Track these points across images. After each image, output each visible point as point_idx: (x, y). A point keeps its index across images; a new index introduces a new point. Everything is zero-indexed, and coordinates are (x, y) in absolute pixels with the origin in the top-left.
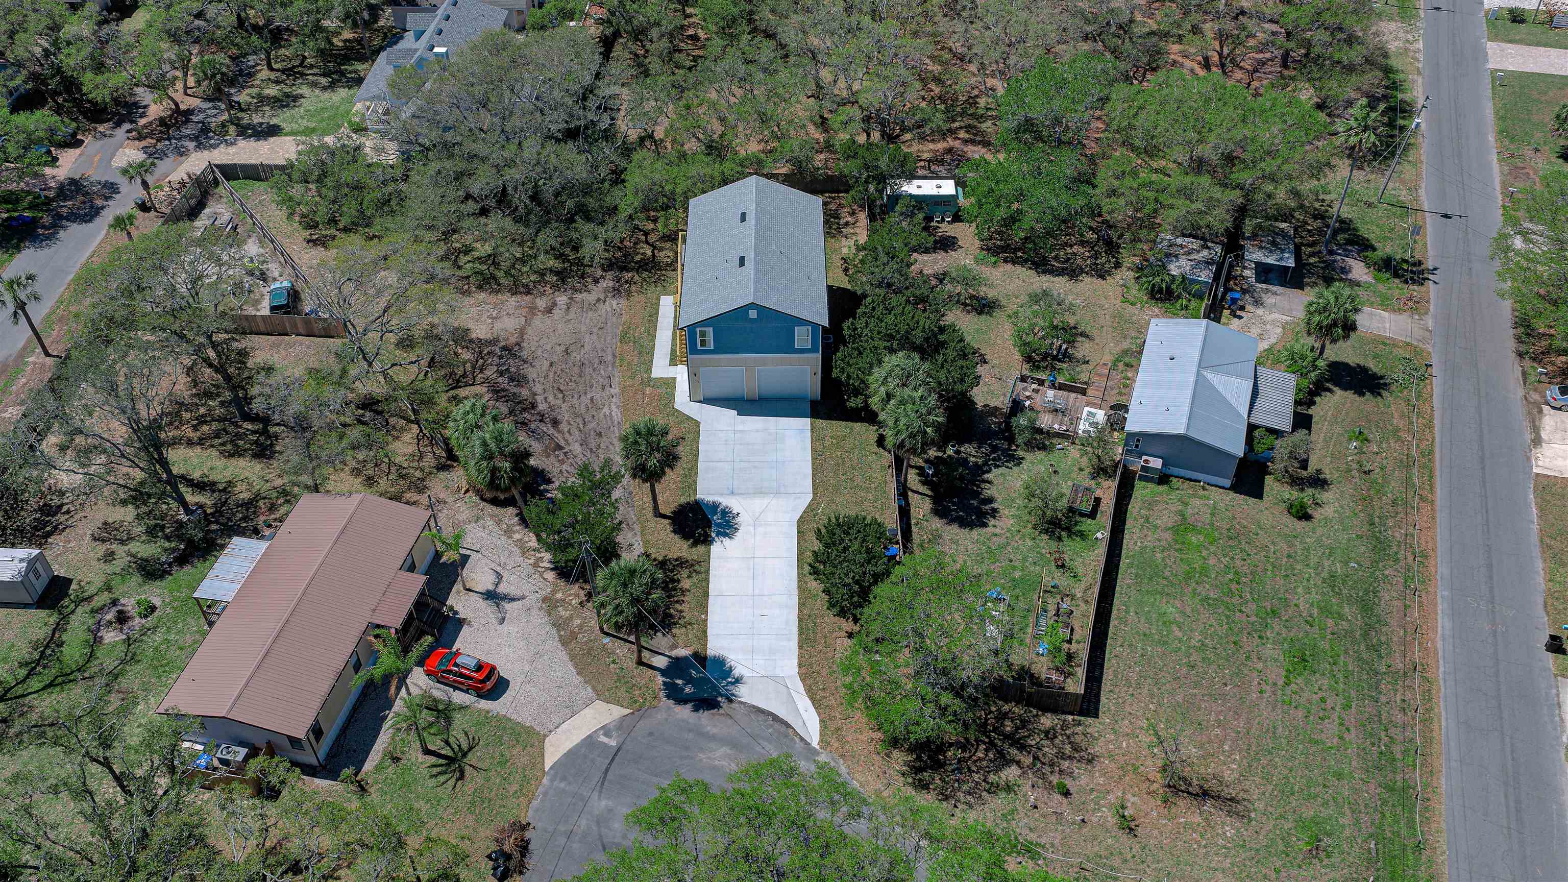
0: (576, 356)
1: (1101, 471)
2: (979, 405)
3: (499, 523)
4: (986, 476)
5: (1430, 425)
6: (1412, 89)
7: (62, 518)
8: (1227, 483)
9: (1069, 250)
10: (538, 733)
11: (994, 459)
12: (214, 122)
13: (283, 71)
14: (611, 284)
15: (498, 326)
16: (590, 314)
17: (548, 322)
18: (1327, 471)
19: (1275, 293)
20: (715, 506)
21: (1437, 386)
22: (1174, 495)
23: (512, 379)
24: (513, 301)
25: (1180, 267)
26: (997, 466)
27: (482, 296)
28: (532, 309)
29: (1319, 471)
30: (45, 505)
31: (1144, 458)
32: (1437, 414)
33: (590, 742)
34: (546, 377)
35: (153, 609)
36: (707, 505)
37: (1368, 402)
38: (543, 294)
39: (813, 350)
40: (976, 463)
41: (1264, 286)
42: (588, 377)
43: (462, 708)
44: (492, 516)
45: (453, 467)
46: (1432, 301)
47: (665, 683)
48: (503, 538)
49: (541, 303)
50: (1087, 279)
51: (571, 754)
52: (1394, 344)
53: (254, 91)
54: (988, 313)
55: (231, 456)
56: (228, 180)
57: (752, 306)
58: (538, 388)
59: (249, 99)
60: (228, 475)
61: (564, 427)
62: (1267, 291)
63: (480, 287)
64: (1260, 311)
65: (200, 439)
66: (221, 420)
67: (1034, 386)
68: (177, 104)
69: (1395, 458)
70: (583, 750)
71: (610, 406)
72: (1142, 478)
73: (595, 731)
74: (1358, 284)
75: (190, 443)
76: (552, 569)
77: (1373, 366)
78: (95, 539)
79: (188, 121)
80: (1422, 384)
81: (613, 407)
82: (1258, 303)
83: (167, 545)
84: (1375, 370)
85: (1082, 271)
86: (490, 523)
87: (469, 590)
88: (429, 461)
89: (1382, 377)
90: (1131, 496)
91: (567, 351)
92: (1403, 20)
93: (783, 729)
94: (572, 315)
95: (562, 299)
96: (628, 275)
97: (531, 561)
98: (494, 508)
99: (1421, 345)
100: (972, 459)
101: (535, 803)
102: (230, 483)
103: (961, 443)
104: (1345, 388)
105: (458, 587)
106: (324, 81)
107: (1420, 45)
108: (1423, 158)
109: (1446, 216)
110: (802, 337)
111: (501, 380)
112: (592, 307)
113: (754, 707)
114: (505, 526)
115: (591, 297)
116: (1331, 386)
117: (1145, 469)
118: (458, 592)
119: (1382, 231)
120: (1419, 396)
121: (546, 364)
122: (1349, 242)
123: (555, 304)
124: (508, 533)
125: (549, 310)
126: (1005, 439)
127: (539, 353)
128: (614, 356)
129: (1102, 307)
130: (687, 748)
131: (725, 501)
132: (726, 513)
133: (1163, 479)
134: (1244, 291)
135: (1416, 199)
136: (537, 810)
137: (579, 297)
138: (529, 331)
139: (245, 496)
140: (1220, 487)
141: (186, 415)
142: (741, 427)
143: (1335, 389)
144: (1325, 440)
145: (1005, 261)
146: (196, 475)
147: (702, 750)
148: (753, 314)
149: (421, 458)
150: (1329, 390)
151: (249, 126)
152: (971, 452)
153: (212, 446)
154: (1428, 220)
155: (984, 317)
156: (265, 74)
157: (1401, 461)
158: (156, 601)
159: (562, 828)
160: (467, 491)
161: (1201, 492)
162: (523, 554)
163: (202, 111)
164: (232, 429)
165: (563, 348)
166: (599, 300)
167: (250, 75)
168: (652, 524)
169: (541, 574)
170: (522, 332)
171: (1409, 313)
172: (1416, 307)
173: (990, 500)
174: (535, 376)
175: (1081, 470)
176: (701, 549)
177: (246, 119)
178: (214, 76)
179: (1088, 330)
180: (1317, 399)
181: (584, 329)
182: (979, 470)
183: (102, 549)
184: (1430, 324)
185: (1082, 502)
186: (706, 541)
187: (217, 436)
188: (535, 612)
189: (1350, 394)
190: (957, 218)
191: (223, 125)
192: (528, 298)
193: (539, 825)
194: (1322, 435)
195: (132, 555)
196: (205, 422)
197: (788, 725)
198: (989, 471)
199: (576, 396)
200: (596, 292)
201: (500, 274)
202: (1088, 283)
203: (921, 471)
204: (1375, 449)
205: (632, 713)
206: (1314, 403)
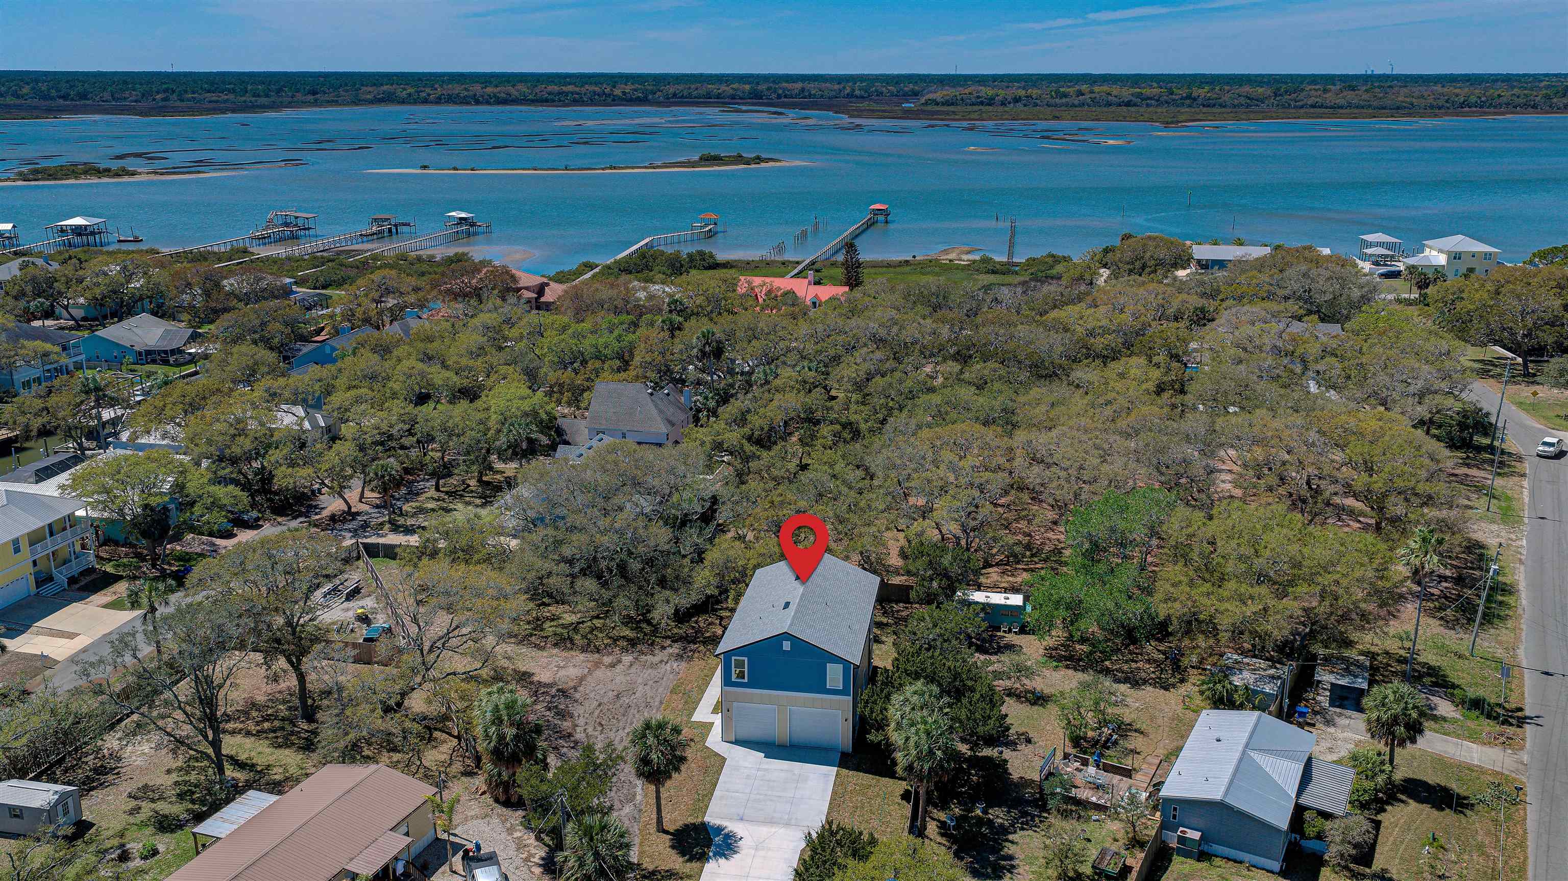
0: (625, 700)
1: (1135, 843)
2: (1015, 776)
3: (504, 822)
4: (1011, 837)
5: (1522, 845)
6: (1513, 574)
7: (110, 777)
8: (1276, 866)
9: (1134, 665)
11: (1022, 823)
12: (374, 522)
13: (447, 493)
14: (677, 651)
15: (562, 673)
16: (650, 671)
17: (609, 674)
18: (1394, 871)
19: (1350, 717)
20: (719, 830)
21: (1532, 814)
22: (1215, 872)
23: (557, 714)
24: (582, 657)
25: (1242, 679)
26: (1022, 829)
27: (555, 651)
28: (597, 665)
29: (1384, 871)
30: (102, 766)
31: (1181, 829)
32: (1531, 837)
34: (591, 714)
35: (155, 852)
36: (712, 827)
37: (1448, 817)
38: (610, 654)
39: (843, 692)
40: (1002, 825)
41: (1338, 710)
42: (631, 716)
44: (499, 815)
45: (476, 774)
46: (1528, 740)
48: (504, 835)
49: (607, 660)
50: (1150, 688)
52: (1482, 771)
53: (418, 504)
54: (1041, 705)
55: (280, 747)
56: (369, 556)
57: (786, 636)
58: (581, 721)
59: (409, 509)
60: (271, 760)
62: (1340, 715)
63: (556, 645)
64: (1331, 730)
65: (258, 732)
66: (283, 719)
67: (1077, 764)
68: (350, 508)
69: (1478, 870)
72: (1180, 852)
74: (1444, 719)
75: (248, 733)
76: (540, 865)
77: (1454, 786)
78: (130, 797)
79: (354, 519)
80: (1513, 809)
82: (1329, 722)
83: (190, 806)
84: (1457, 790)
85: (1145, 682)
86: (496, 821)
87: (455, 872)
88: (457, 767)
89: (1466, 798)
90: (1167, 869)
91: (618, 696)
92: (1505, 522)
94: (633, 670)
95: (627, 659)
96: (693, 647)
97: (524, 856)
98: (504, 809)
99: (1514, 775)
100: (1000, 821)
102: (268, 767)
103: (990, 805)
104: (1421, 801)
105: (446, 868)
106: (478, 501)
107: (1524, 542)
108: (1524, 627)
109: (1547, 673)
110: (834, 675)
111: (548, 713)
112: (653, 666)
114: (509, 825)
115: (656, 659)
116: (1403, 797)
117: (1182, 840)
118: (443, 873)
119: (1473, 677)
120: (1508, 818)
121: (596, 703)
122: (1435, 684)
123: (620, 661)
124: (510, 831)
125: (613, 666)
126: (1037, 806)
127: (592, 695)
128: (661, 703)
129: (1161, 710)
131: (732, 826)
132: (728, 836)
133: (1203, 856)
134: (1316, 713)
135: (1515, 656)
137: (643, 658)
138: (589, 679)
139: (278, 777)
140: (1268, 871)
141: (254, 714)
142: (766, 767)
143: (1411, 801)
144: (1394, 843)
145: (1067, 667)
146: (242, 757)
148: (787, 646)
149: (450, 765)
150: (1403, 802)
151: (402, 526)
152: (999, 816)
153: (267, 738)
154: (1526, 676)
155: (1036, 708)
156: (432, 493)
157: (1485, 873)
158: (161, 848)
160: (484, 793)
161: (1245, 872)
162: (518, 849)
163: (367, 513)
164: (289, 728)
165: (615, 693)
166: (661, 661)
167: (417, 494)
168: (653, 837)
169: (529, 868)
170: (582, 679)
171: (1501, 747)
172: (1508, 743)
173: (1011, 858)
174: (581, 712)
175: (1116, 840)
176: (695, 865)
177: (401, 521)
178: (383, 476)
179: (1143, 727)
180: (1389, 808)
181: (640, 680)
182: (1004, 831)
183: (133, 803)
184: (1525, 758)
185: (1109, 864)
186: (702, 858)
187: (274, 731)
189: (1426, 808)
190: (1023, 630)
191: (382, 524)
192: (597, 655)
194: (1391, 839)
195: (156, 812)
196: (268, 720)
198: (1015, 832)
200: (660, 656)
201: (577, 637)
202: (1149, 693)
203: (943, 825)
204: (1453, 857)
206: (1385, 811)
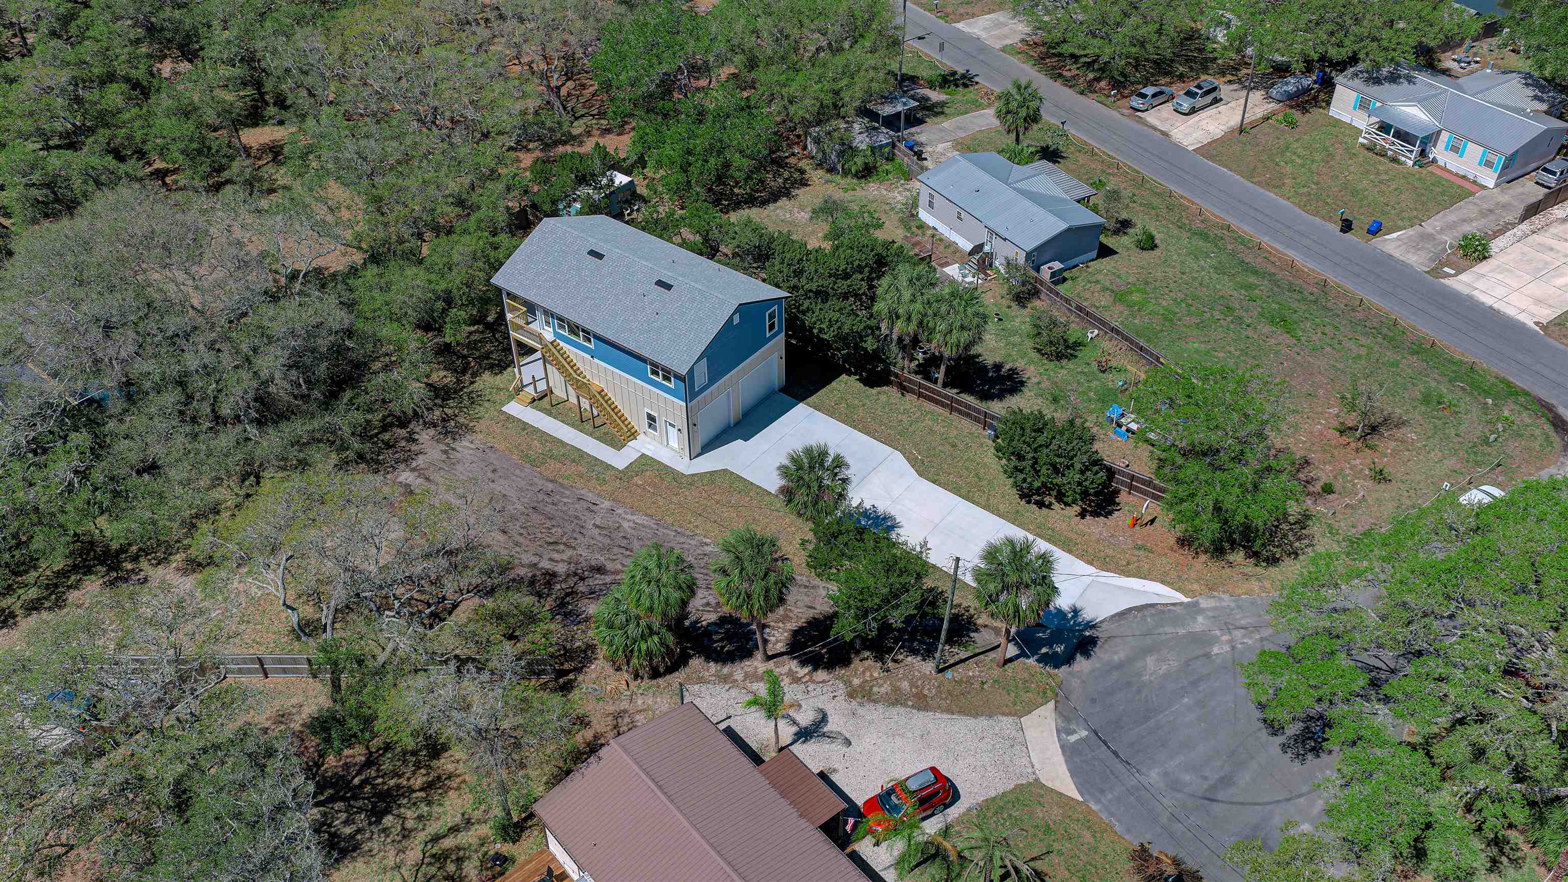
0: (515, 507)
1: (1021, 299)
3: (701, 680)
5: (1111, 157)
10: (1030, 784)
14: (431, 432)
16: (459, 468)
29: (1114, 217)
33: (1069, 751)
34: (517, 544)
42: (560, 514)
43: (946, 832)
44: (688, 682)
47: (1038, 661)
48: (730, 687)
51: (1074, 772)
58: (528, 559)
61: (609, 566)
69: (1129, 186)
70: (1076, 759)
71: (624, 519)
73: (1059, 740)
77: (1033, 143)
81: (629, 517)
82: (918, 144)
84: (1038, 145)
86: (695, 687)
87: (782, 749)
89: (1048, 147)
93: (1153, 611)
96: (436, 416)
98: (676, 674)
101: (1118, 828)
109: (920, 38)
112: (450, 461)
113: (1113, 616)
114: (714, 679)
115: (433, 455)
124: (726, 680)
130: (1129, 684)
136: (1129, 831)
137: (418, 463)
142: (764, 448)
147: (1139, 675)
157: (1134, 185)
159: (1164, 820)
166: (445, 452)
169: (813, 682)
174: (505, 552)
175: (1009, 307)
188: (861, 711)
193: (1148, 837)
197: (1152, 605)
199: (578, 536)
200: (429, 448)
204: (1113, 187)
205: (1056, 702)
